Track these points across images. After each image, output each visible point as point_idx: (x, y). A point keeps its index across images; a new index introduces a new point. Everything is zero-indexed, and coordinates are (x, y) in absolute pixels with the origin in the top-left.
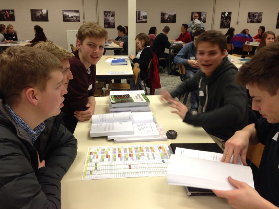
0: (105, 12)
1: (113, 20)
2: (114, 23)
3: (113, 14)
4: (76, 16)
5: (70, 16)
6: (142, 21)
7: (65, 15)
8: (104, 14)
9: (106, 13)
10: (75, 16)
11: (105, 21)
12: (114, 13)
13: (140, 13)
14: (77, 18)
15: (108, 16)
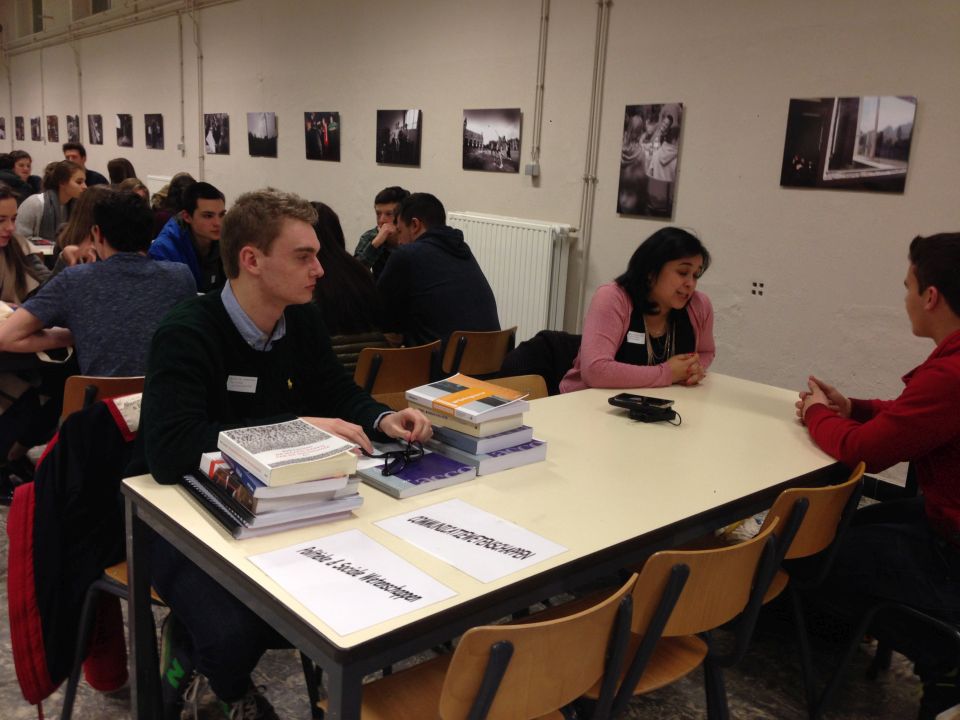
0: (631, 111)
1: (664, 165)
2: (670, 188)
3: (675, 124)
4: (507, 139)
5: (486, 142)
6: (864, 173)
7: (472, 134)
8: (627, 126)
9: (636, 120)
10: (503, 141)
11: (623, 167)
12: (680, 120)
13: (855, 111)
14: (508, 154)
15: (644, 136)
